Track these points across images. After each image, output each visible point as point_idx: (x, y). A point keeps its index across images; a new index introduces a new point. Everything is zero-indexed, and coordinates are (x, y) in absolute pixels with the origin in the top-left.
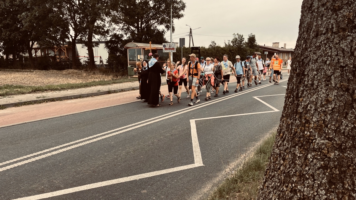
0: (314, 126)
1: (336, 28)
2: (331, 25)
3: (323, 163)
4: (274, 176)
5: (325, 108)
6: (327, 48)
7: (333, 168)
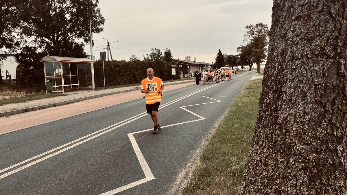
0: (294, 134)
1: (310, 54)
2: (306, 52)
3: (304, 165)
4: (255, 181)
5: (303, 119)
6: (302, 70)
7: (312, 168)
